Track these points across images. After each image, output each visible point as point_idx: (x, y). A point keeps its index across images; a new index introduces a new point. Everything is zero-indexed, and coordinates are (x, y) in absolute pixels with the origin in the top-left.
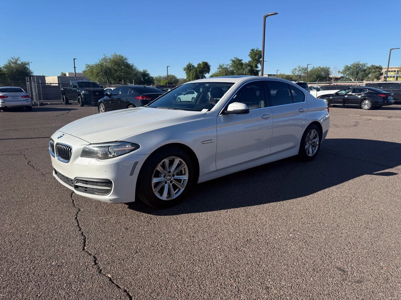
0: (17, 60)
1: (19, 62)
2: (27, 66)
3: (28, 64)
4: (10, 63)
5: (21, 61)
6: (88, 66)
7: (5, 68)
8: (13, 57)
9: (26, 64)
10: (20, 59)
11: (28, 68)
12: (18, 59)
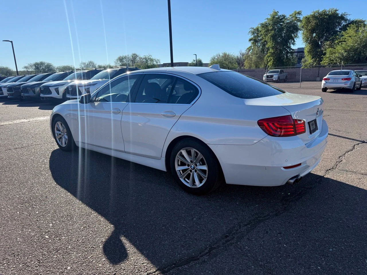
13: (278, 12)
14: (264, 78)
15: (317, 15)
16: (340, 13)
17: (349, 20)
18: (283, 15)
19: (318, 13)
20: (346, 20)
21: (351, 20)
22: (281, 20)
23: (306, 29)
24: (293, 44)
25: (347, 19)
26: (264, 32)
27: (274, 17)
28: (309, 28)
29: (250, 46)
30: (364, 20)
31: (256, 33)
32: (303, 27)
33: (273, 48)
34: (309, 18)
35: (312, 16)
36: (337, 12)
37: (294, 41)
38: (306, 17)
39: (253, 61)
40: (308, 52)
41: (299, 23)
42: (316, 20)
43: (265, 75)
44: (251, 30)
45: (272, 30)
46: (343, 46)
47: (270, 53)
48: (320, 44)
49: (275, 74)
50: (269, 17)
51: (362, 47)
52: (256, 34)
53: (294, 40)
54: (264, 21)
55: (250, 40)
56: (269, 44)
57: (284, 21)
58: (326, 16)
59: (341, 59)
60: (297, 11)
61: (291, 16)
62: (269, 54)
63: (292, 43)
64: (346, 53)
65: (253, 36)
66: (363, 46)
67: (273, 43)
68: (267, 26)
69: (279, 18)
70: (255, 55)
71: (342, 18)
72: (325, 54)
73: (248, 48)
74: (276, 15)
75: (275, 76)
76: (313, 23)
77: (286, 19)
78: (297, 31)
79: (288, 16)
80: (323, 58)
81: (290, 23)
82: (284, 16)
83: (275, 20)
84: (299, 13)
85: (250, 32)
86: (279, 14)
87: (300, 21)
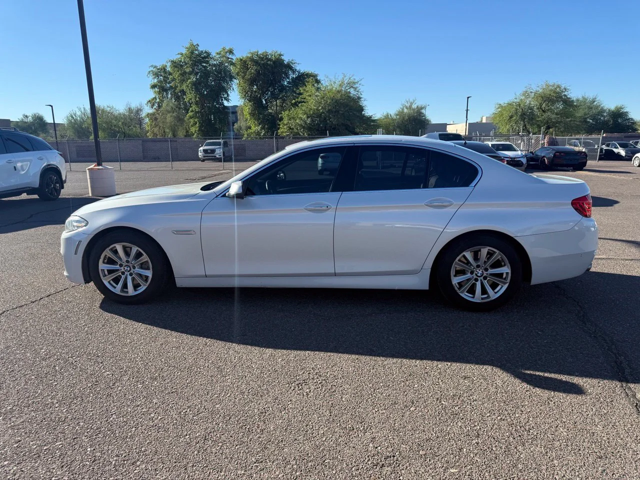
0: (411, 104)
1: (414, 106)
2: (423, 111)
3: (424, 108)
4: (403, 109)
5: (417, 104)
6: (500, 106)
7: (397, 115)
8: (408, 100)
9: (422, 108)
10: (416, 101)
11: (423, 114)
12: (414, 101)
13: (198, 46)
14: (200, 154)
15: (255, 58)
16: (286, 59)
17: (299, 72)
18: (206, 52)
19: (257, 55)
20: (294, 71)
21: (301, 72)
22: (203, 58)
23: (243, 78)
24: (228, 100)
25: (296, 70)
26: (178, 76)
27: (192, 53)
28: (248, 77)
29: (154, 96)
30: (316, 73)
31: (161, 75)
32: (238, 74)
33: (197, 103)
34: (245, 62)
35: (250, 58)
36: (283, 57)
37: (228, 95)
38: (241, 60)
39: (169, 124)
40: (250, 114)
41: (232, 68)
42: (256, 66)
43: (201, 149)
44: (152, 69)
45: (190, 73)
46: (303, 108)
47: (192, 111)
48: (264, 102)
49: (217, 148)
50: (184, 51)
51: (328, 112)
52: (162, 78)
53: (227, 93)
54: (176, 57)
55: (153, 87)
56: (190, 96)
57: (208, 61)
58: (269, 62)
59: (304, 127)
60: (227, 48)
61: (218, 54)
62: (190, 114)
63: (225, 98)
64: (309, 119)
65: (156, 81)
66: (329, 110)
67: (196, 96)
68: (182, 66)
69: (199, 55)
70: (171, 114)
71: (289, 67)
72: (281, 119)
73: (150, 101)
74: (196, 50)
75: (218, 151)
76: (253, 70)
77: (211, 58)
78: (231, 80)
79: (213, 54)
80: (279, 125)
81: (219, 66)
82: (208, 54)
83: (195, 58)
84: (231, 52)
85: (149, 72)
86: (200, 49)
87: (232, 64)
